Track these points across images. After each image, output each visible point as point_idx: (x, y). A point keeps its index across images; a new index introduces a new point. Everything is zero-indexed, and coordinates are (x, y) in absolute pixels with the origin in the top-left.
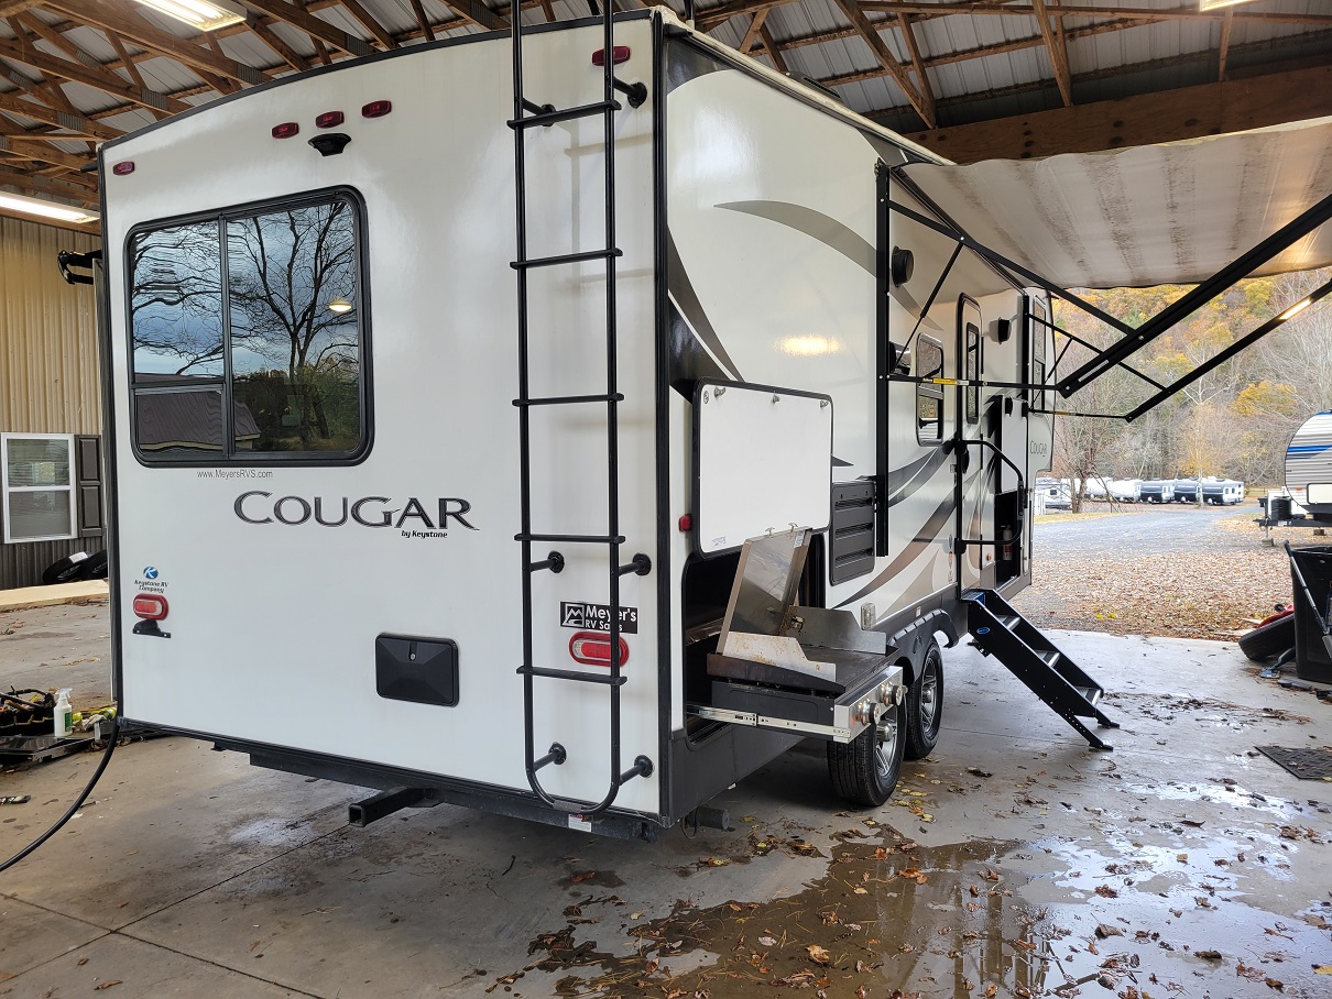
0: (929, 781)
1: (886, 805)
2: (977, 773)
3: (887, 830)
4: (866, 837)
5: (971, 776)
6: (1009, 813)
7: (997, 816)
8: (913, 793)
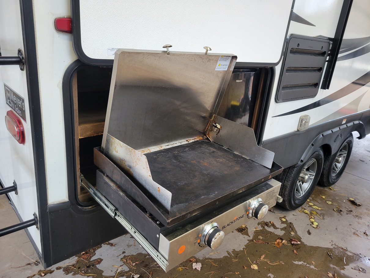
0: (326, 201)
1: (297, 211)
2: (353, 203)
3: (290, 227)
4: (277, 228)
5: (349, 203)
6: (362, 234)
7: (354, 233)
8: (314, 207)
